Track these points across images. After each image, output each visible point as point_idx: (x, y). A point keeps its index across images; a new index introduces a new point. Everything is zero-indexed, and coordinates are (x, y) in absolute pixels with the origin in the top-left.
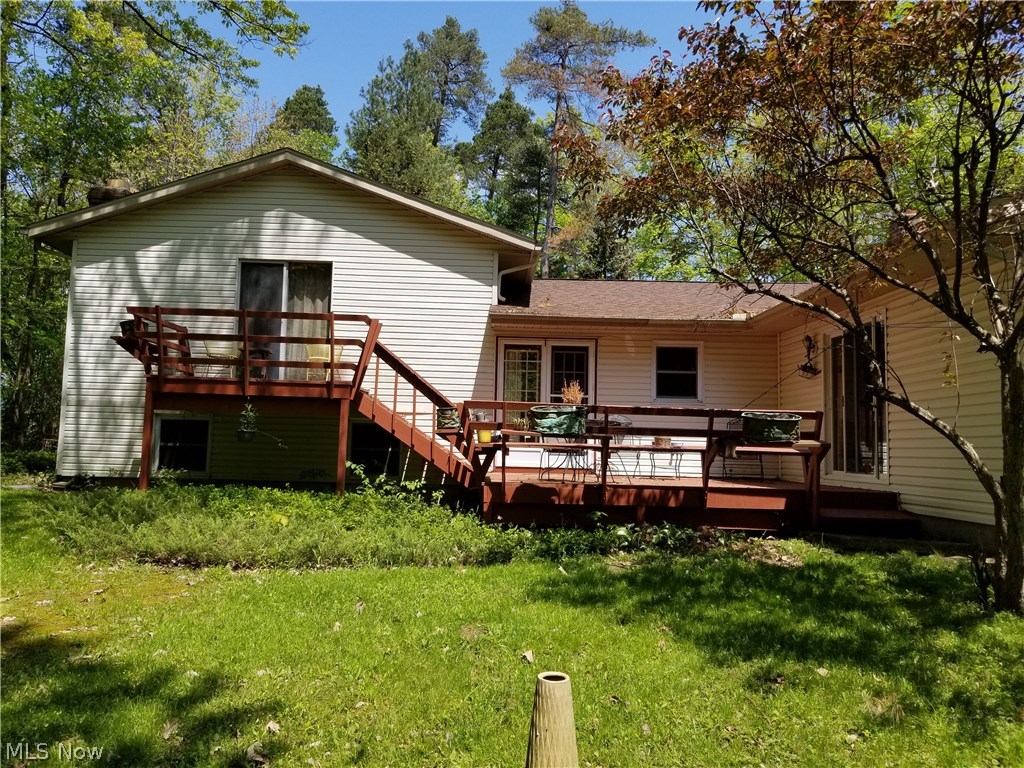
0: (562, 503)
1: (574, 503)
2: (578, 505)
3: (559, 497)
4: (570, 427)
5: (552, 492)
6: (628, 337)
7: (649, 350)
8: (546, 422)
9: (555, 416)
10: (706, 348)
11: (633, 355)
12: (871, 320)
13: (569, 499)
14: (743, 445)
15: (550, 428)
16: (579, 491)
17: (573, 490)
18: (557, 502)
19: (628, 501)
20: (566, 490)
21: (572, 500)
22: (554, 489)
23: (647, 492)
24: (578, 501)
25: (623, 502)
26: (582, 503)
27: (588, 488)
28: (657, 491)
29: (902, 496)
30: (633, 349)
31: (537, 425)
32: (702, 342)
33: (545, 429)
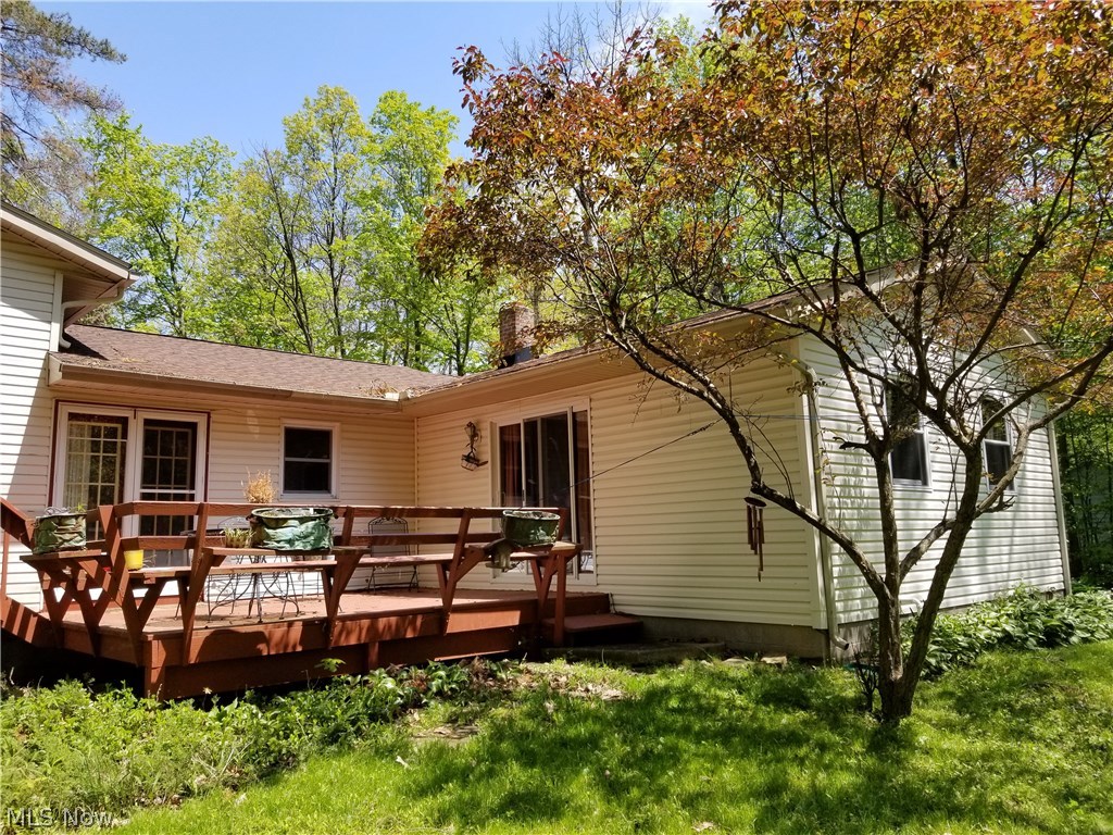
0: (272, 653)
1: (290, 650)
2: (294, 653)
3: (268, 645)
4: (319, 539)
5: (259, 637)
6: (250, 412)
7: (276, 430)
8: (284, 533)
9: (296, 523)
10: (342, 431)
11: (257, 436)
12: (567, 409)
13: (282, 646)
14: (518, 550)
15: (290, 542)
16: (297, 632)
17: (288, 631)
18: (265, 653)
19: (359, 639)
20: (278, 633)
21: (286, 646)
22: (261, 633)
23: (382, 622)
24: (294, 647)
25: (353, 641)
26: (299, 649)
27: (309, 625)
28: (393, 619)
29: (615, 597)
30: (257, 430)
31: (269, 537)
32: (338, 424)
33: (282, 544)
